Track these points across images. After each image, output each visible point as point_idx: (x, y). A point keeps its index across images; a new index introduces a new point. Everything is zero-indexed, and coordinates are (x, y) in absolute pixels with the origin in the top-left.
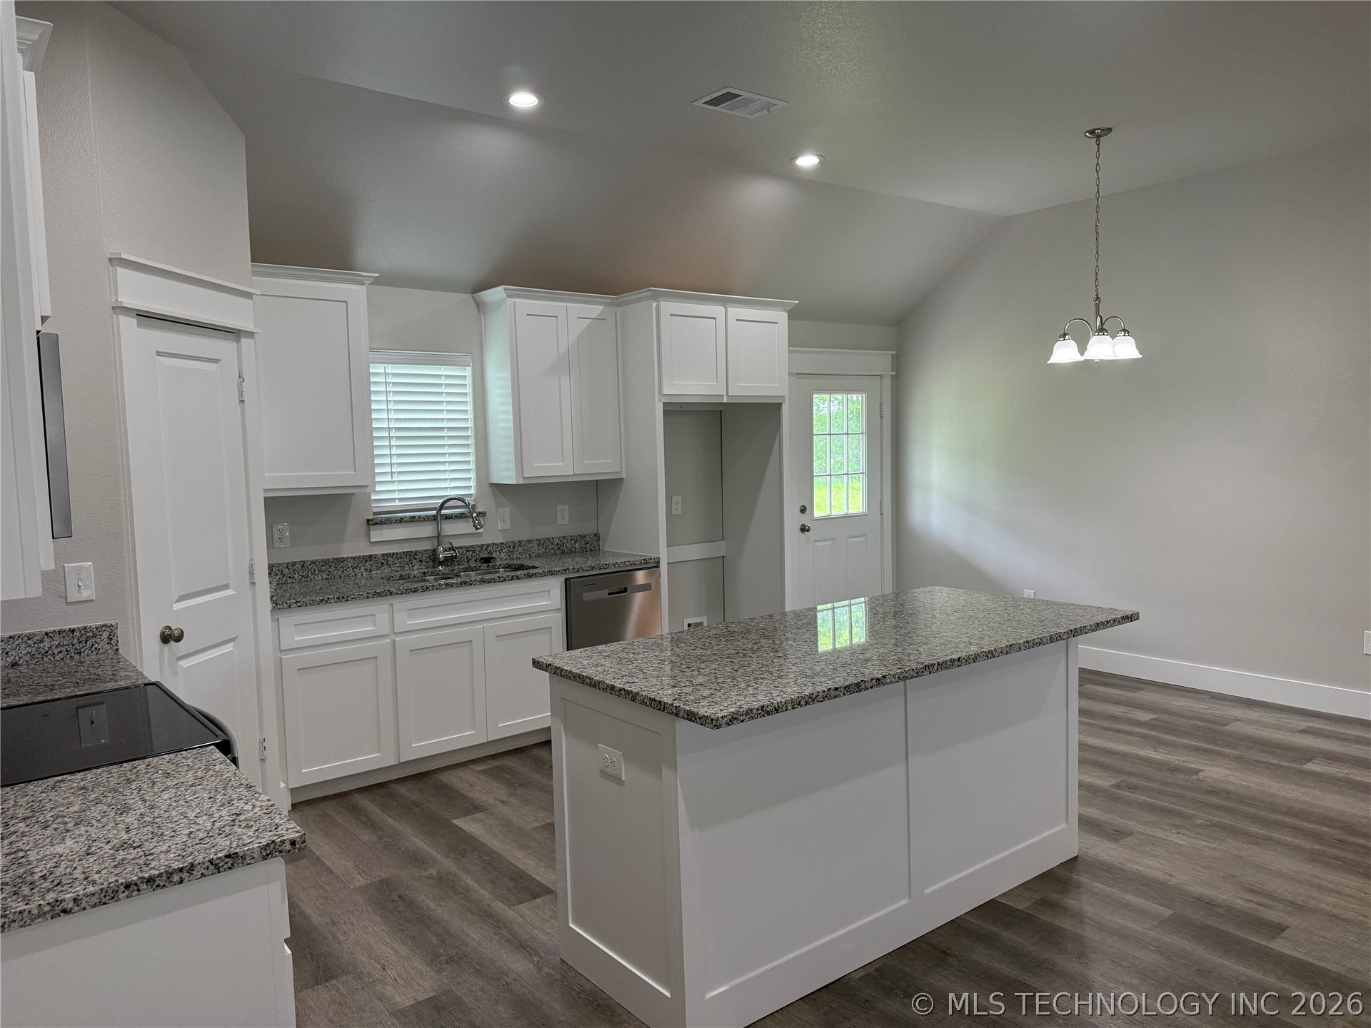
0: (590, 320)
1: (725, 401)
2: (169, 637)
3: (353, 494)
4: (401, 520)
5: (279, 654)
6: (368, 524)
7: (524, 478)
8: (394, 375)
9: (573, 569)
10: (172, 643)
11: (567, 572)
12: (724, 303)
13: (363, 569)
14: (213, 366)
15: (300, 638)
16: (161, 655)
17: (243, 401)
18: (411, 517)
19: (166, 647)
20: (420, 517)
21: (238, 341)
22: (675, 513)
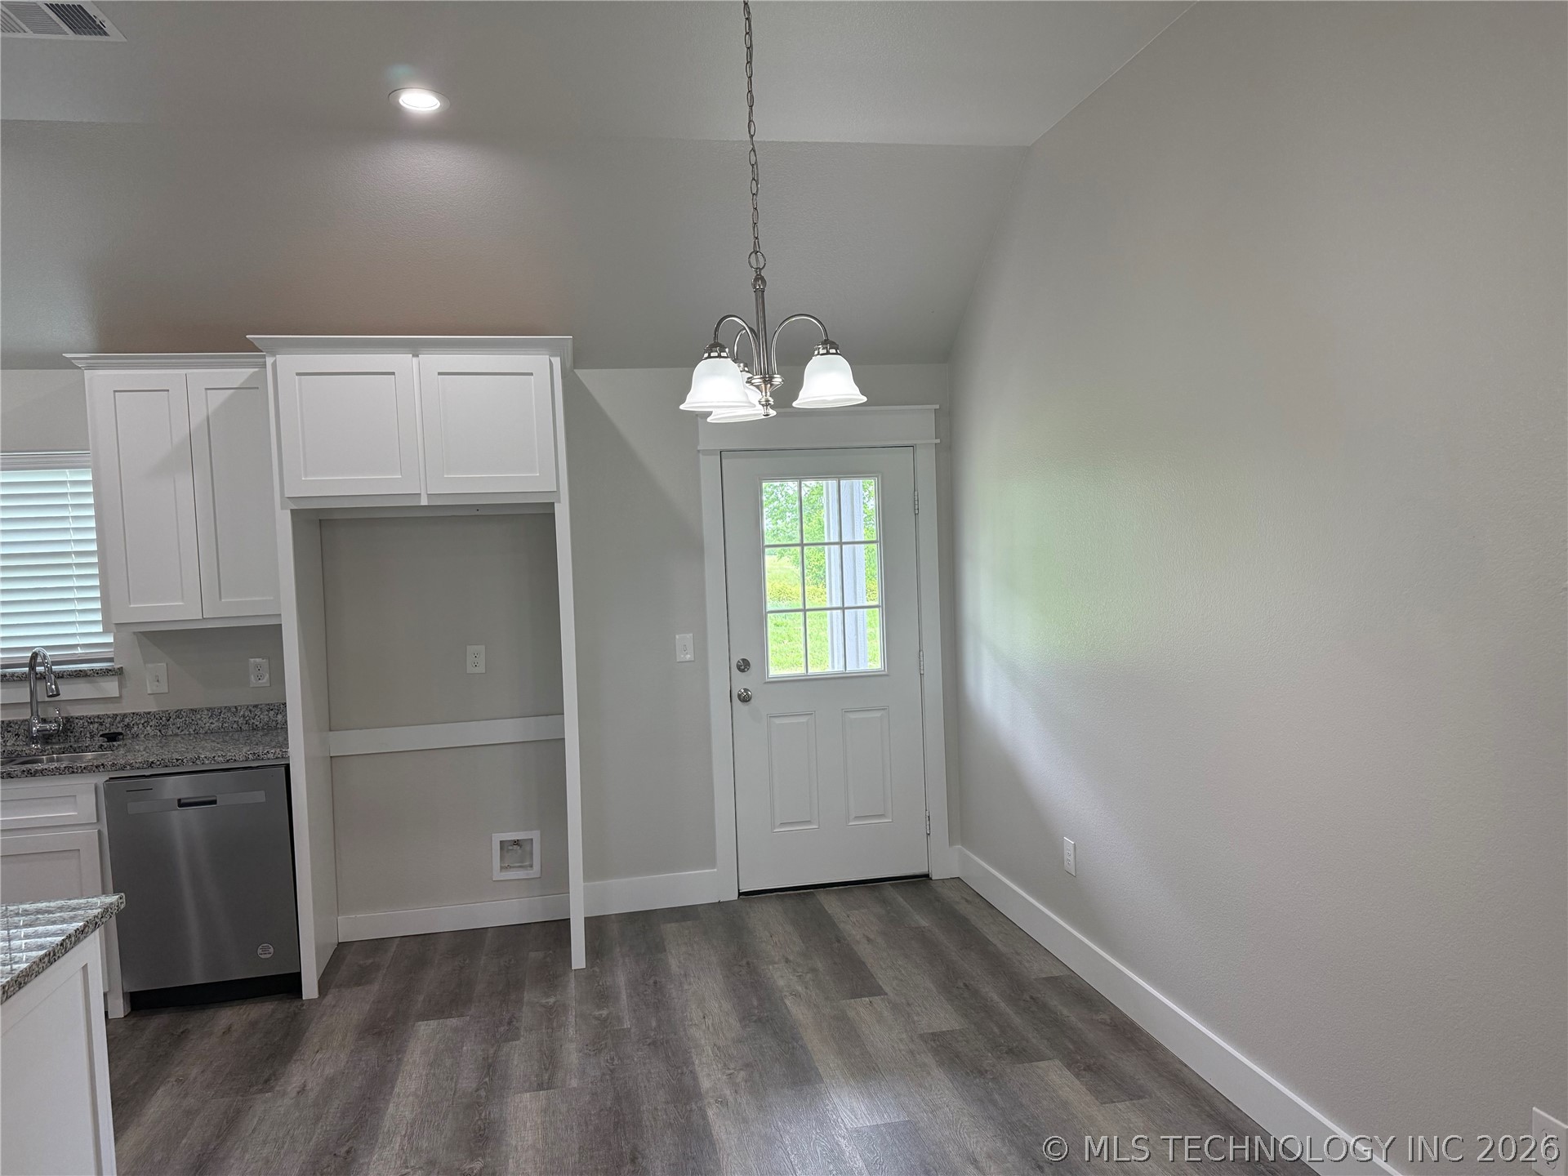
0: (232, 391)
1: (424, 502)
9: (113, 765)
11: (101, 769)
12: (415, 349)
22: (470, 669)
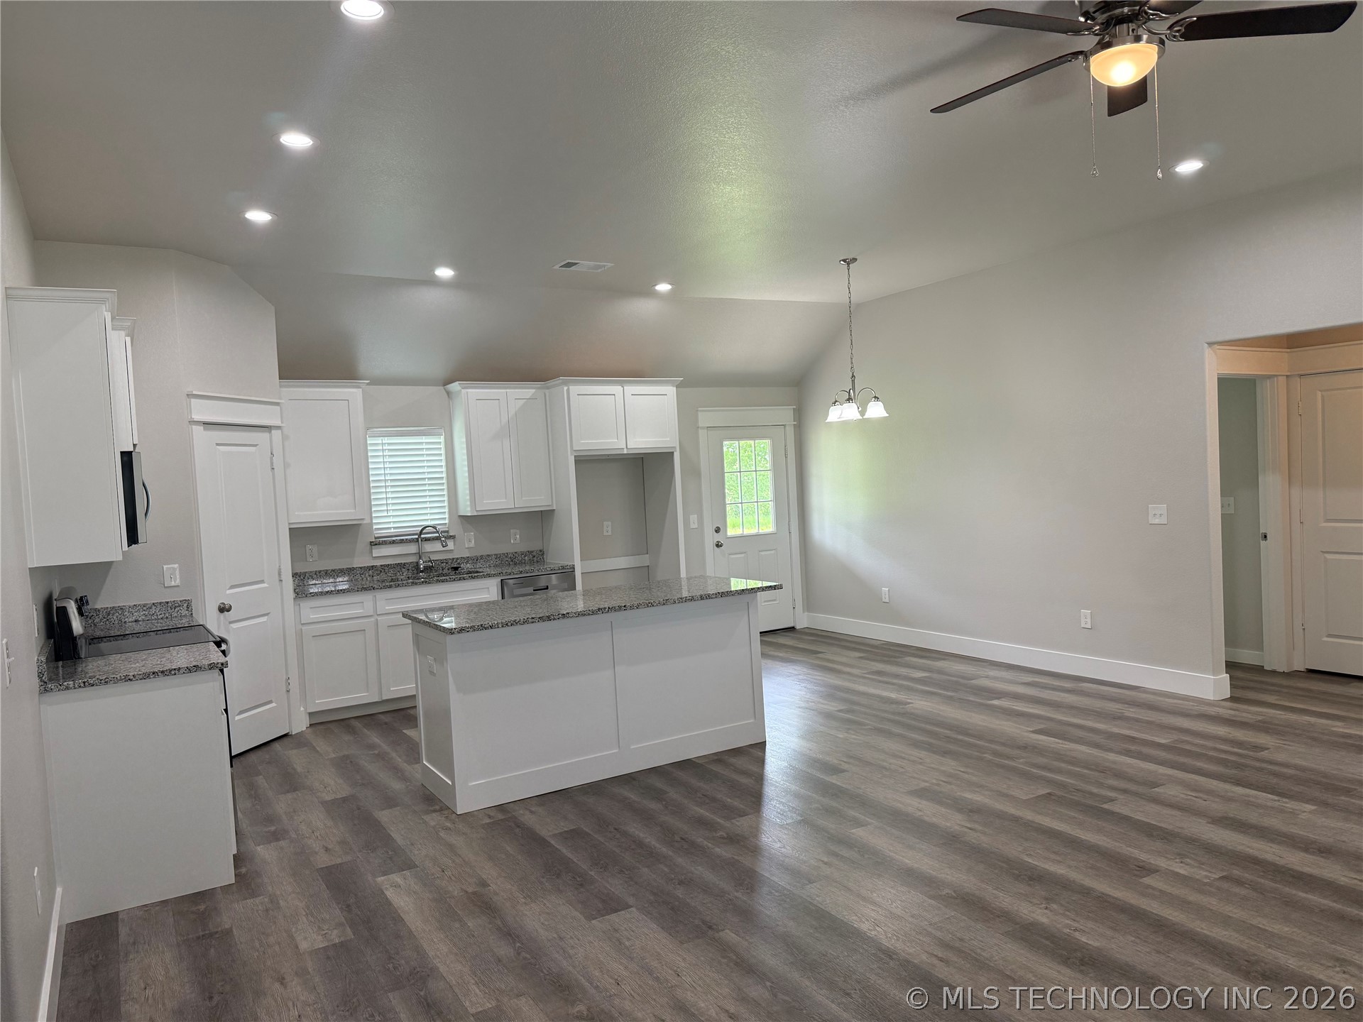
0: (525, 400)
1: (625, 452)
2: (223, 609)
3: (360, 524)
4: (394, 542)
5: (301, 626)
6: (371, 545)
7: (477, 511)
8: (389, 444)
9: (506, 572)
10: (226, 612)
11: (502, 575)
12: (622, 384)
13: (367, 574)
14: (253, 449)
15: (314, 616)
16: (218, 619)
17: (273, 469)
18: (401, 540)
19: (222, 615)
20: (407, 539)
21: (270, 432)
22: (605, 533)
